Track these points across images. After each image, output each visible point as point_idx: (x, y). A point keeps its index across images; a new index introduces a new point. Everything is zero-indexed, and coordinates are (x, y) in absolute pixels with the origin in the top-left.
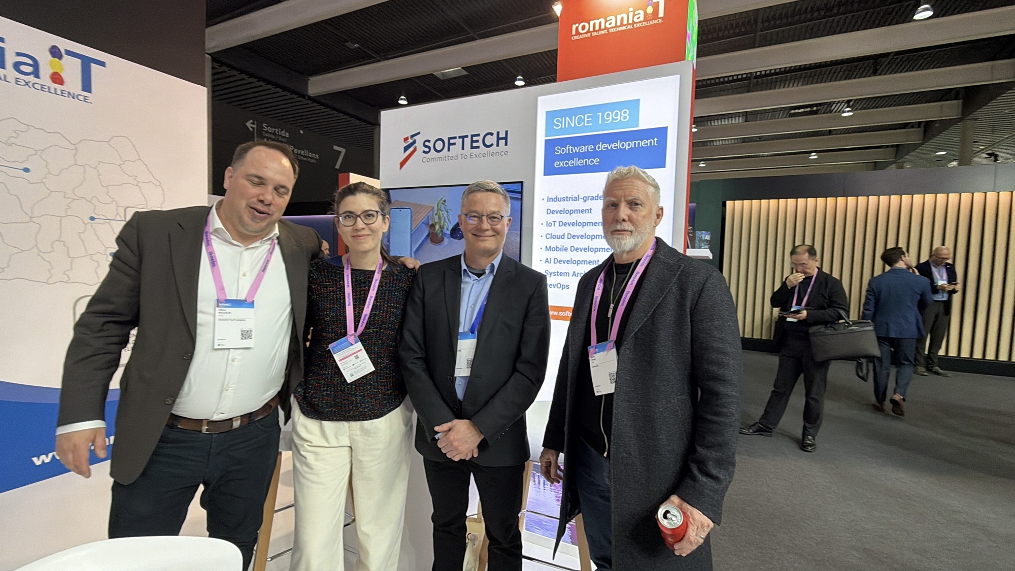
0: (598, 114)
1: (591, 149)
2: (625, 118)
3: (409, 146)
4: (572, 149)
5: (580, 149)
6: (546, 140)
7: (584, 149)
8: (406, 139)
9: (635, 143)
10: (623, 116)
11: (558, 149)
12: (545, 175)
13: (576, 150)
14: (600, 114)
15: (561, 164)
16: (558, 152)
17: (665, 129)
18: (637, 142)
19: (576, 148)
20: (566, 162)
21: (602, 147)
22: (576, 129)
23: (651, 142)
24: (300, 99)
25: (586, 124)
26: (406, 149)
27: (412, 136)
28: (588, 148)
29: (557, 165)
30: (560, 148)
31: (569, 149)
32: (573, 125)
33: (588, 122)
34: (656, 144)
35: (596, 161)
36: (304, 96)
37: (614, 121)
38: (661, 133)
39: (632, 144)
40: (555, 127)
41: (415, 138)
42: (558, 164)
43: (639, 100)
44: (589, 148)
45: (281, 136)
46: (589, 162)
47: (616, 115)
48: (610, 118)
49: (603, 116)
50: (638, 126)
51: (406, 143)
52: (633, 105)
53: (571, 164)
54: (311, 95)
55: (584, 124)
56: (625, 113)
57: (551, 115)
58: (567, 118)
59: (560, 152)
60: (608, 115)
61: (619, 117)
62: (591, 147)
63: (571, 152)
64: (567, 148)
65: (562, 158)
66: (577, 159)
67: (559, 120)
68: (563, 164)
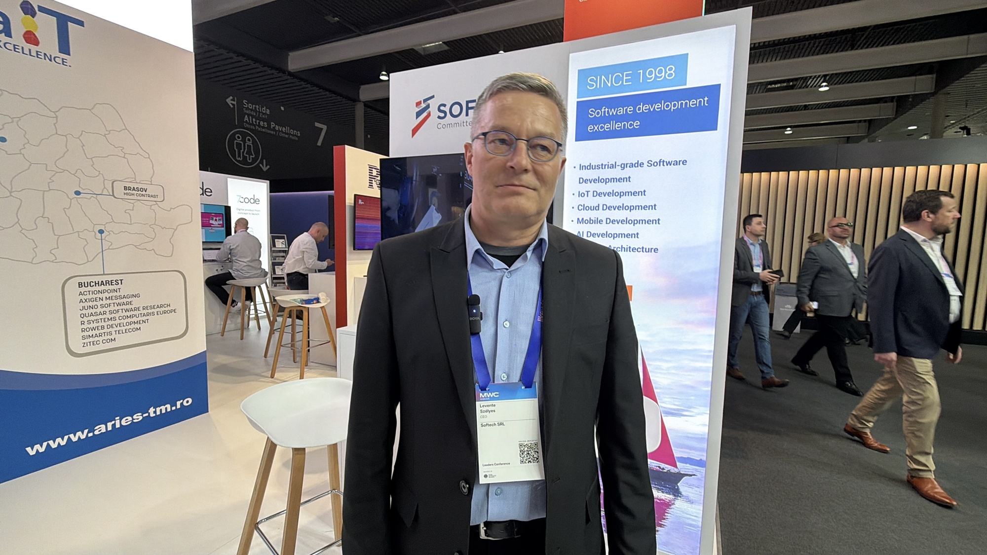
0: (639, 71)
1: (630, 111)
2: (670, 75)
3: (423, 111)
4: (608, 111)
5: (617, 111)
6: (577, 102)
7: (621, 111)
8: (418, 104)
9: (682, 103)
10: (669, 72)
11: (592, 111)
12: (576, 140)
13: (613, 112)
14: (641, 71)
15: (596, 128)
16: (592, 115)
17: (717, 87)
18: (684, 103)
19: (613, 110)
20: (602, 126)
21: (643, 108)
22: (613, 89)
23: (700, 101)
24: (281, 74)
25: (624, 84)
26: (418, 114)
27: (425, 101)
28: (626, 109)
29: (590, 130)
30: (594, 110)
31: (605, 112)
32: (609, 85)
33: (627, 81)
34: (706, 105)
35: (636, 124)
36: (283, 71)
37: (658, 79)
38: (713, 91)
39: (678, 105)
40: (588, 87)
41: (429, 102)
42: (592, 128)
43: (687, 54)
44: (628, 110)
45: (262, 112)
46: (628, 125)
47: (660, 72)
48: (653, 75)
49: (644, 73)
50: (686, 85)
51: (419, 108)
52: (681, 62)
53: (607, 128)
54: (292, 71)
55: (623, 82)
56: (670, 69)
57: (583, 74)
58: (603, 77)
59: (594, 114)
60: (651, 73)
61: (663, 74)
62: (630, 109)
63: (607, 115)
64: (603, 110)
65: (596, 121)
66: (614, 122)
67: (593, 79)
68: (598, 128)
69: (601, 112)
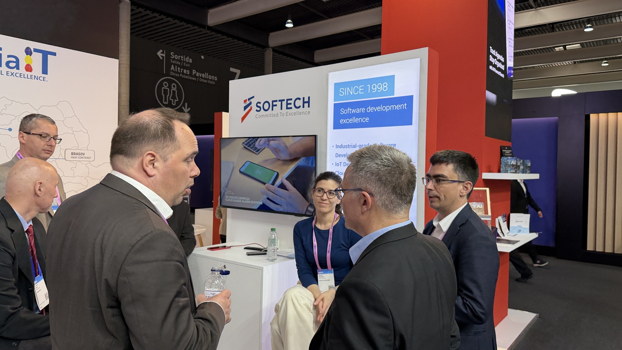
3: (248, 106)
4: (351, 110)
5: (356, 110)
6: (334, 104)
8: (245, 101)
10: (384, 87)
11: (342, 110)
12: (334, 129)
14: (369, 85)
17: (411, 97)
18: (393, 106)
20: (348, 120)
21: (371, 109)
22: (354, 97)
23: (402, 106)
26: (245, 108)
27: (249, 99)
32: (352, 94)
34: (406, 108)
35: (367, 119)
37: (378, 91)
38: (409, 100)
39: (390, 108)
40: (340, 94)
41: (251, 100)
42: (343, 121)
43: (394, 76)
46: (362, 120)
47: (380, 86)
49: (371, 87)
50: (394, 95)
51: (246, 104)
52: (390, 80)
53: (351, 122)
55: (359, 92)
57: (338, 86)
58: (348, 88)
59: (344, 112)
60: (374, 87)
62: (363, 110)
63: (351, 113)
65: (344, 117)
66: (355, 117)
67: (343, 89)
69: (348, 111)
